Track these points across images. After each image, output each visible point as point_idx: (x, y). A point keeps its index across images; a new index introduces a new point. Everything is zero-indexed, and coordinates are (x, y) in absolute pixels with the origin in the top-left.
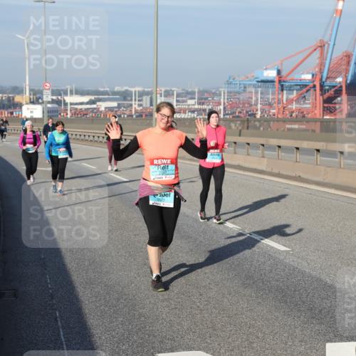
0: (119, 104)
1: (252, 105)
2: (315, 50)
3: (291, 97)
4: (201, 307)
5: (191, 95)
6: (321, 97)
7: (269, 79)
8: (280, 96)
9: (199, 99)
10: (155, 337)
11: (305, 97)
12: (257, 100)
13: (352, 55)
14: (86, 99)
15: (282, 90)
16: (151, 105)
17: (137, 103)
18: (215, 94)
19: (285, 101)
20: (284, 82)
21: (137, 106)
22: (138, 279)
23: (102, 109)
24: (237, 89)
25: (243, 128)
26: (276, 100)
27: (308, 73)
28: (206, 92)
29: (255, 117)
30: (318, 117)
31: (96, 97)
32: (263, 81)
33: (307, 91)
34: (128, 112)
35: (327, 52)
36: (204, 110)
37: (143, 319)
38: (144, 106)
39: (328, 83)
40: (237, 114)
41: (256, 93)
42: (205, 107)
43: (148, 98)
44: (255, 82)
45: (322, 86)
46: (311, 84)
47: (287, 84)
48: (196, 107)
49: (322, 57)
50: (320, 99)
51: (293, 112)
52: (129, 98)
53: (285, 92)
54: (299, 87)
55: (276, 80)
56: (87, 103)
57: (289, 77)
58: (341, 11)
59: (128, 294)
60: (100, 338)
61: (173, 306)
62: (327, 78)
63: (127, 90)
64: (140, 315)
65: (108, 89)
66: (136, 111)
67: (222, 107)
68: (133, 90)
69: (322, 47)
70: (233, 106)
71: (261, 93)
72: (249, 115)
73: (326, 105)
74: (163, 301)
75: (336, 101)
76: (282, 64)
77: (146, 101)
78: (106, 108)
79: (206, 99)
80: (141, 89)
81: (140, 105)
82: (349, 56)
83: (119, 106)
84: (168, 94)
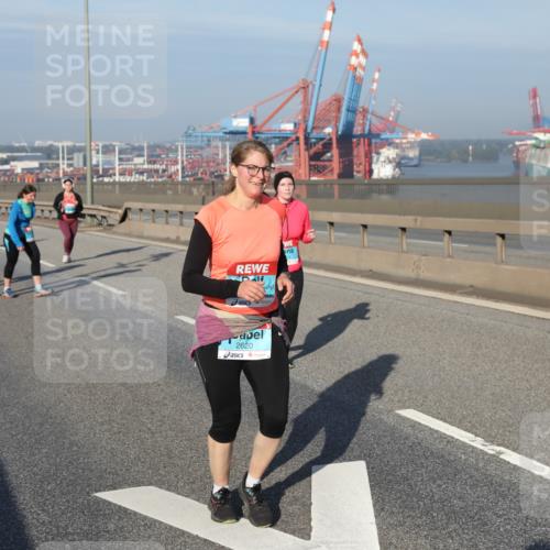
0: (41, 164)
1: (218, 164)
2: (297, 92)
4: (153, 428)
5: (138, 151)
6: (307, 153)
7: (241, 130)
9: (149, 156)
10: (92, 471)
11: (285, 153)
12: (225, 156)
13: (343, 99)
16: (85, 164)
17: (66, 162)
18: (169, 150)
20: (259, 133)
21: (65, 166)
22: (69, 396)
23: (19, 171)
24: (199, 143)
25: (208, 194)
27: (288, 122)
28: (158, 147)
29: (223, 179)
30: (303, 178)
31: (9, 154)
32: (232, 133)
33: (289, 145)
34: (53, 175)
35: (312, 96)
36: (157, 171)
37: (75, 448)
38: (76, 165)
39: (314, 134)
40: (200, 175)
41: (224, 147)
42: (157, 166)
43: (81, 155)
44: (221, 134)
45: (307, 139)
46: (294, 137)
47: (262, 136)
48: (146, 166)
49: (306, 102)
50: (305, 155)
52: (55, 156)
54: (277, 140)
55: (249, 131)
57: (264, 129)
58: (328, 42)
59: (56, 417)
60: (17, 476)
61: (116, 430)
62: (313, 128)
63: (51, 146)
64: (72, 444)
65: (22, 144)
66: (65, 174)
67: (179, 167)
68: (60, 145)
69: (305, 88)
70: (193, 165)
72: (216, 177)
73: (313, 163)
74: (102, 424)
75: (325, 158)
76: (255, 110)
77: (78, 159)
78: (23, 169)
79: (159, 156)
80: (70, 144)
81: (70, 165)
82: (339, 100)
83: (41, 167)
84: (108, 150)
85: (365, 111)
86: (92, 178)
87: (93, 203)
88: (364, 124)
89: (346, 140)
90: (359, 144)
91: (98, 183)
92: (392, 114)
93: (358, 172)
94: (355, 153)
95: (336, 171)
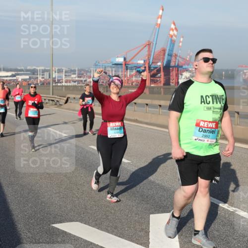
2: (145, 46)
3: (132, 73)
4: (78, 196)
5: (73, 72)
6: (149, 74)
7: (119, 63)
8: (126, 73)
9: (78, 74)
10: (51, 214)
13: (166, 50)
14: (9, 74)
15: (127, 70)
16: (50, 77)
17: (41, 76)
18: (87, 72)
19: (128, 76)
20: (128, 64)
21: (41, 78)
22: (41, 181)
23: (20, 80)
26: (123, 75)
27: (141, 60)
28: (83, 70)
31: (16, 72)
32: (116, 64)
34: (35, 82)
35: (152, 48)
36: (82, 81)
37: (44, 204)
38: (45, 78)
39: (153, 66)
41: (112, 71)
42: (82, 79)
43: (48, 73)
44: (111, 65)
45: (149, 67)
46: (144, 66)
47: (129, 66)
48: (77, 79)
49: (149, 51)
51: (133, 82)
52: (36, 74)
53: (128, 71)
55: (123, 63)
56: (10, 76)
57: (130, 63)
58: (160, 24)
59: (35, 190)
60: (17, 216)
61: (62, 196)
62: (153, 63)
63: (35, 69)
64: (42, 202)
65: (22, 68)
66: (40, 81)
68: (38, 68)
69: (149, 45)
71: (115, 71)
73: (152, 78)
74: (56, 194)
75: (157, 76)
76: (126, 54)
77: (46, 75)
78: (22, 79)
79: (83, 74)
80: (43, 68)
81: (43, 78)
82: (164, 50)
83: (30, 78)
84: (60, 71)
85: (176, 55)
86: (53, 83)
87: (53, 95)
88: (175, 61)
89: (167, 68)
90: (173, 70)
91: (55, 86)
92: (188, 57)
93: (172, 83)
94: (171, 74)
95: (162, 82)
